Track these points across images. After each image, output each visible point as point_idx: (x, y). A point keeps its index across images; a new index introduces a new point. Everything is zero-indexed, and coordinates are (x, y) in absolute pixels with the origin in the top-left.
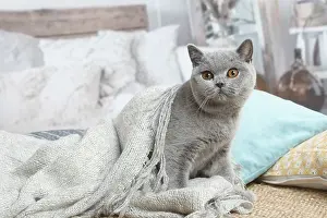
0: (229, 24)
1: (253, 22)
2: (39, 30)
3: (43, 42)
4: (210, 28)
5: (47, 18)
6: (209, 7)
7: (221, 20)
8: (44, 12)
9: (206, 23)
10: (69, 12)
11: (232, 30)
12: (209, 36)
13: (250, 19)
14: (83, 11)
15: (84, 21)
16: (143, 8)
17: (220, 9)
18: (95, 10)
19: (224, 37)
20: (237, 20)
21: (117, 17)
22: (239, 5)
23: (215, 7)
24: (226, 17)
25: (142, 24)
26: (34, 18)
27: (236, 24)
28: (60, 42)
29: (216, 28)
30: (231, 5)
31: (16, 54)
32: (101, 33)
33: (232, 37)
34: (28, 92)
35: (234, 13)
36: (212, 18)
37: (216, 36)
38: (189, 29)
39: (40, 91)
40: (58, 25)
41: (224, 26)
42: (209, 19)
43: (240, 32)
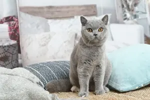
0: (134, 14)
1: (145, 13)
2: (48, 15)
3: (49, 21)
4: (125, 15)
5: (53, 10)
6: (125, 6)
7: (131, 12)
8: (50, 7)
9: (124, 13)
10: (62, 7)
11: (135, 16)
12: (125, 19)
13: (144, 11)
14: (68, 7)
15: (68, 12)
16: (95, 6)
17: (130, 7)
18: (73, 7)
19: (132, 19)
20: (138, 12)
21: (83, 10)
22: (139, 5)
23: (128, 6)
24: (133, 10)
25: (94, 13)
26: (45, 10)
27: (137, 14)
28: (58, 21)
29: (128, 15)
30: (136, 5)
31: (38, 26)
32: (75, 17)
33: (135, 20)
34: (43, 43)
35: (136, 9)
36: (126, 11)
37: (128, 19)
38: (116, 16)
39: (48, 43)
40: (56, 13)
41: (132, 14)
42: (125, 11)
43: (140, 18)
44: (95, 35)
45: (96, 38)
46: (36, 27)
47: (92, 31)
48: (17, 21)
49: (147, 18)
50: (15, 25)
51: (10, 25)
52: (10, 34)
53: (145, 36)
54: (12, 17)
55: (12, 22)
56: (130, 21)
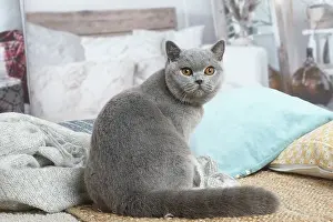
0: (248, 26)
1: (270, 24)
2: (81, 29)
3: (84, 40)
4: (232, 29)
5: (91, 18)
6: (231, 10)
7: (242, 21)
8: (86, 13)
9: (228, 24)
10: (108, 13)
11: (251, 31)
12: (231, 36)
13: (267, 20)
14: (119, 13)
15: (120, 22)
16: (173, 10)
17: (241, 12)
18: (131, 12)
19: (244, 37)
20: (255, 22)
21: (151, 19)
22: (258, 8)
23: (237, 10)
24: (246, 19)
25: (172, 25)
26: (76, 18)
27: (255, 25)
28: (100, 39)
29: (237, 28)
30: (251, 8)
31: (61, 50)
32: (135, 32)
33: (251, 37)
34: (70, 84)
35: (253, 15)
36: (234, 19)
37: (237, 36)
38: (214, 30)
39: (81, 83)
40: (97, 25)
41: (245, 27)
42: (231, 21)
43: (259, 33)
44: (199, 82)
45: (200, 88)
46: (57, 52)
47: (191, 73)
48: (22, 41)
49: (272, 35)
50: (16, 49)
51: (7, 48)
52: (7, 66)
53: (270, 69)
54: (12, 34)
55: (12, 42)
56: (240, 40)
